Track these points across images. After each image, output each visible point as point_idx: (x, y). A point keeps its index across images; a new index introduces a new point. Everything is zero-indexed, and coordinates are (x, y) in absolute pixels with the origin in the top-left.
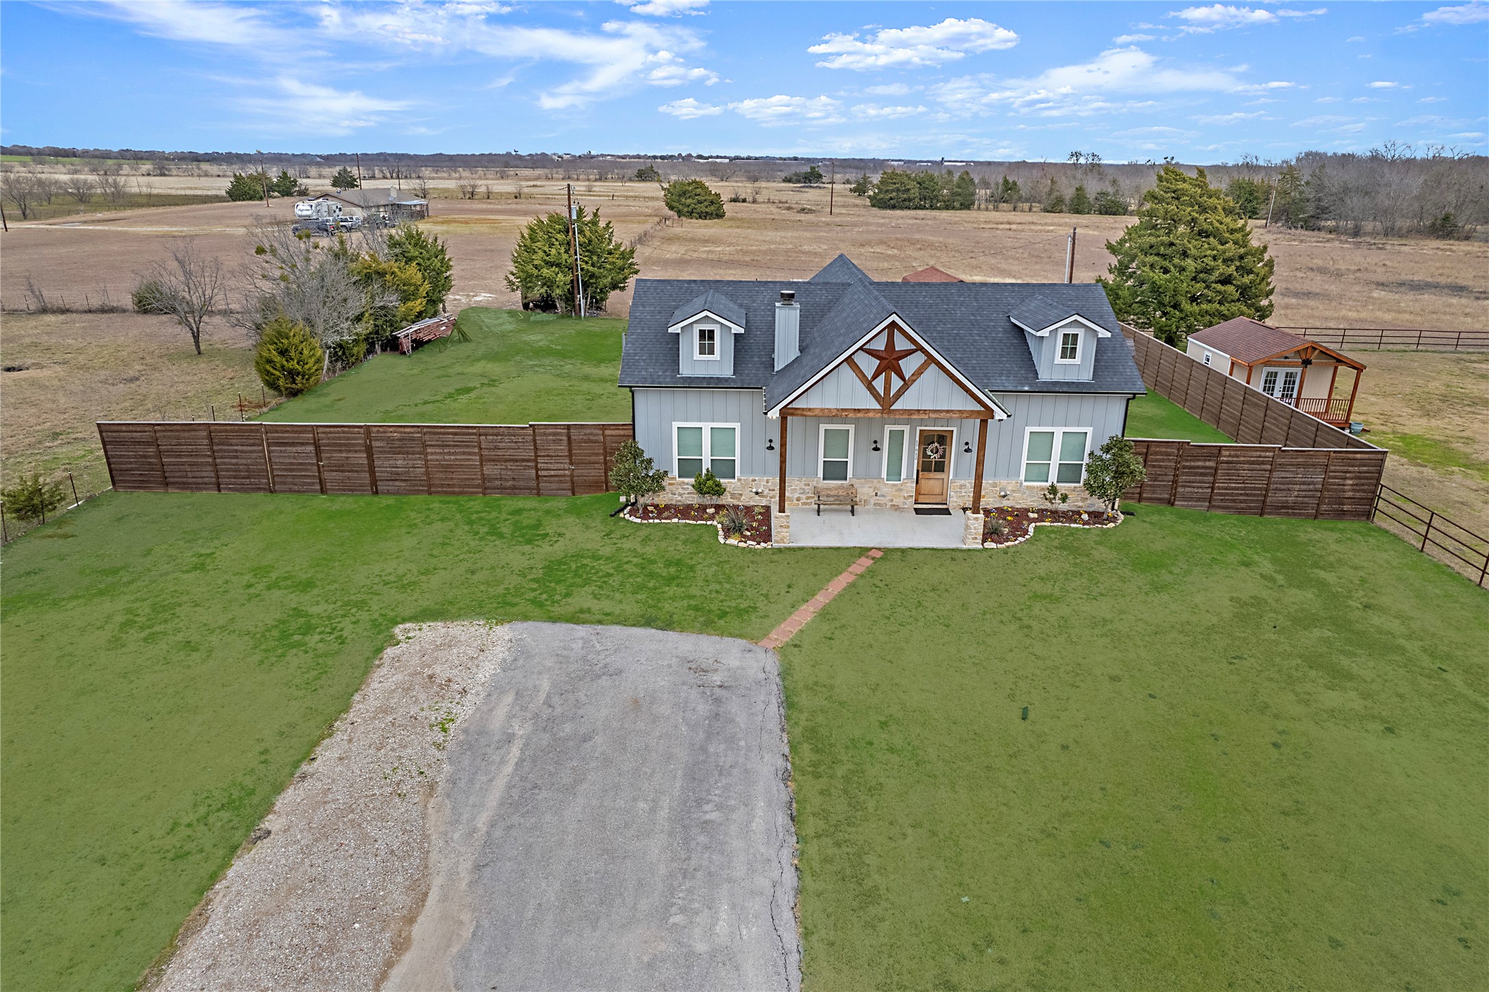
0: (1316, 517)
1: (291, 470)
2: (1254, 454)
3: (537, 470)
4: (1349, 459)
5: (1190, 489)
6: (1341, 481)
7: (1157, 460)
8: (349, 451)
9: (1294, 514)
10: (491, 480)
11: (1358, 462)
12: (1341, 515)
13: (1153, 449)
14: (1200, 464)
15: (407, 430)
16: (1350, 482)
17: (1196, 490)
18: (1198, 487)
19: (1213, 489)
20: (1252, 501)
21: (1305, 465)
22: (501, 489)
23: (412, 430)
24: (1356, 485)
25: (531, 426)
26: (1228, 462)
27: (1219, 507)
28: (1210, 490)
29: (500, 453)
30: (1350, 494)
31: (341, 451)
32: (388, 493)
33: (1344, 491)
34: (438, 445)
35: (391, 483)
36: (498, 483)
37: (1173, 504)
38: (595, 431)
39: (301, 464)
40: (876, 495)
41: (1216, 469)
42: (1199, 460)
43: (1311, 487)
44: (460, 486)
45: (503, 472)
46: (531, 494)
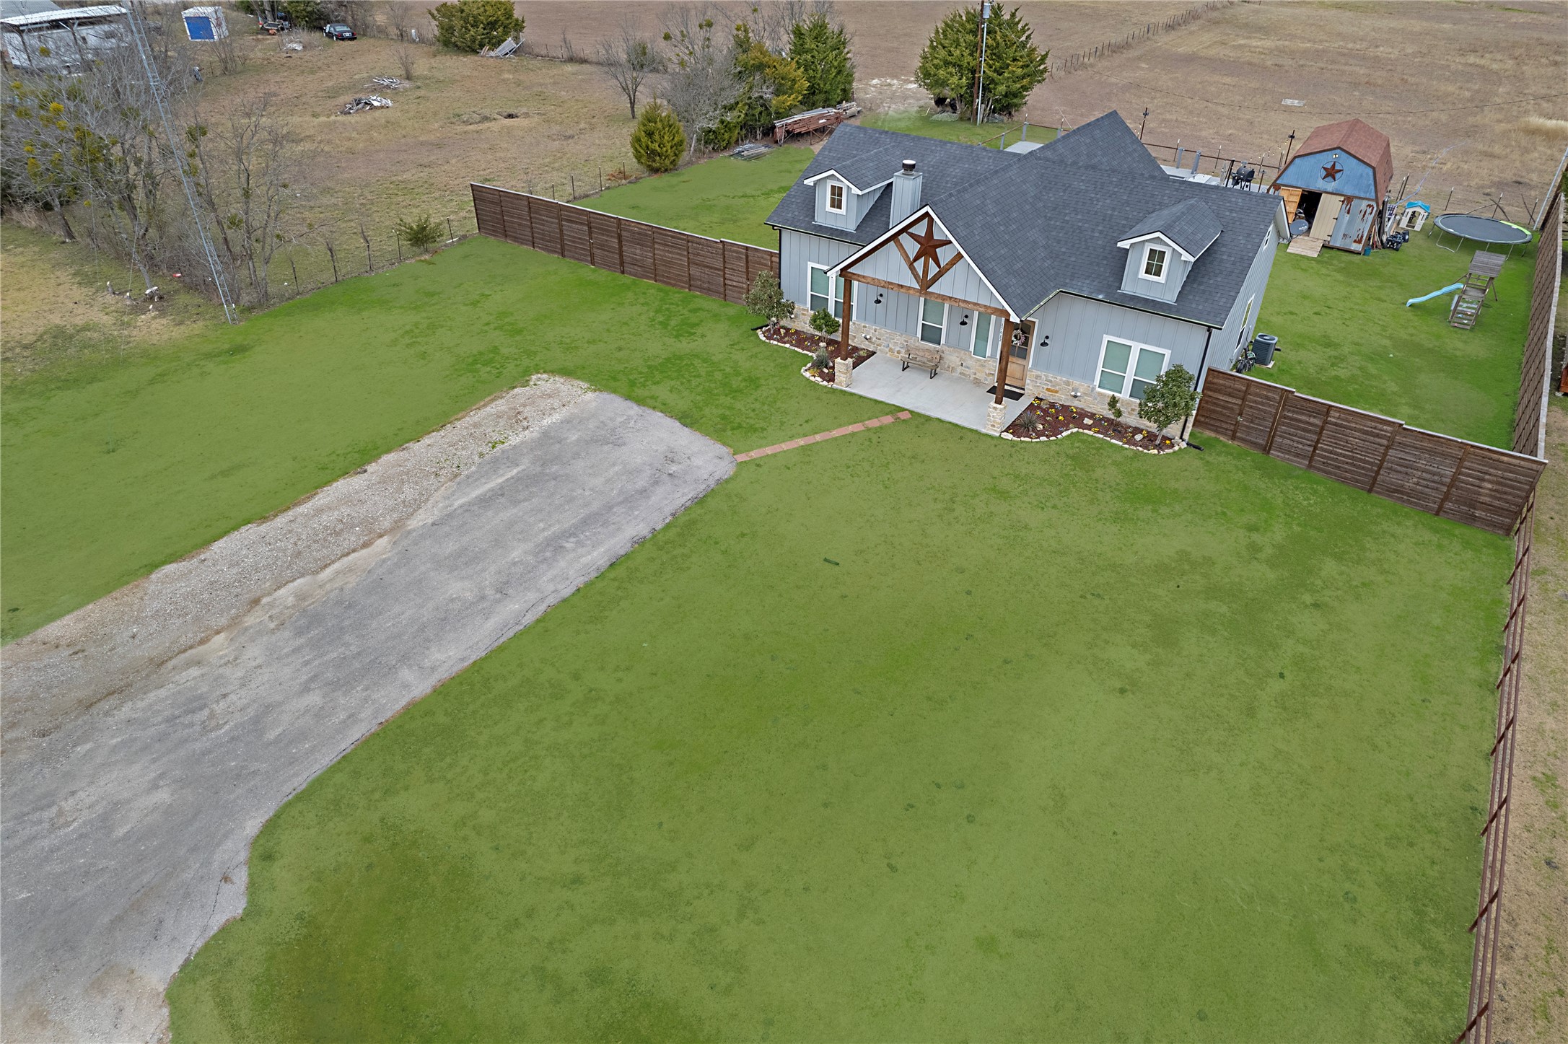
0: (1437, 514)
1: (574, 242)
2: (1369, 423)
3: (725, 279)
4: (1491, 459)
5: (1288, 442)
6: (1476, 482)
7: (1255, 402)
8: (608, 236)
9: (1410, 502)
10: (694, 279)
11: (1503, 466)
12: (1470, 520)
13: (1252, 389)
14: (1303, 418)
15: (643, 227)
16: (1490, 486)
17: (1295, 445)
18: (1298, 442)
19: (1315, 448)
20: (1361, 474)
21: (1431, 452)
22: (701, 289)
23: (646, 228)
24: (1494, 491)
25: (721, 241)
26: (1336, 424)
27: (1319, 469)
28: (1311, 449)
29: (701, 259)
30: (1487, 499)
31: (603, 235)
32: (630, 274)
33: (1479, 494)
34: (662, 244)
35: (632, 266)
36: (699, 283)
37: (1268, 453)
38: (765, 256)
39: (580, 239)
40: (962, 365)
41: (1322, 428)
42: (1303, 414)
43: (1436, 478)
44: (674, 280)
45: (702, 275)
46: (719, 297)
